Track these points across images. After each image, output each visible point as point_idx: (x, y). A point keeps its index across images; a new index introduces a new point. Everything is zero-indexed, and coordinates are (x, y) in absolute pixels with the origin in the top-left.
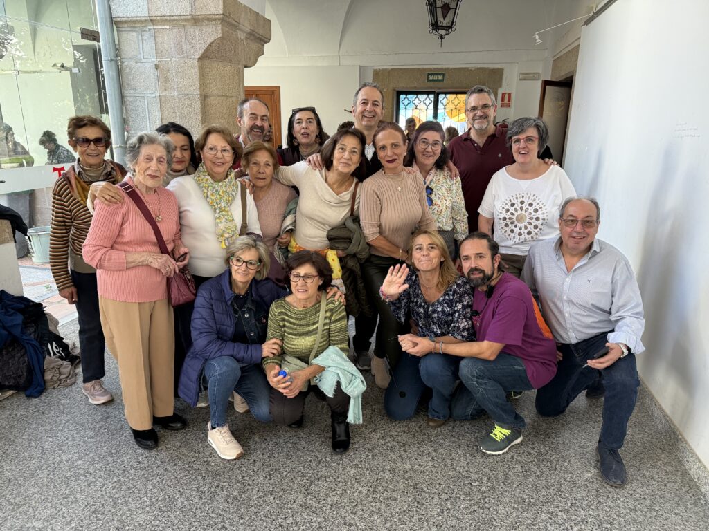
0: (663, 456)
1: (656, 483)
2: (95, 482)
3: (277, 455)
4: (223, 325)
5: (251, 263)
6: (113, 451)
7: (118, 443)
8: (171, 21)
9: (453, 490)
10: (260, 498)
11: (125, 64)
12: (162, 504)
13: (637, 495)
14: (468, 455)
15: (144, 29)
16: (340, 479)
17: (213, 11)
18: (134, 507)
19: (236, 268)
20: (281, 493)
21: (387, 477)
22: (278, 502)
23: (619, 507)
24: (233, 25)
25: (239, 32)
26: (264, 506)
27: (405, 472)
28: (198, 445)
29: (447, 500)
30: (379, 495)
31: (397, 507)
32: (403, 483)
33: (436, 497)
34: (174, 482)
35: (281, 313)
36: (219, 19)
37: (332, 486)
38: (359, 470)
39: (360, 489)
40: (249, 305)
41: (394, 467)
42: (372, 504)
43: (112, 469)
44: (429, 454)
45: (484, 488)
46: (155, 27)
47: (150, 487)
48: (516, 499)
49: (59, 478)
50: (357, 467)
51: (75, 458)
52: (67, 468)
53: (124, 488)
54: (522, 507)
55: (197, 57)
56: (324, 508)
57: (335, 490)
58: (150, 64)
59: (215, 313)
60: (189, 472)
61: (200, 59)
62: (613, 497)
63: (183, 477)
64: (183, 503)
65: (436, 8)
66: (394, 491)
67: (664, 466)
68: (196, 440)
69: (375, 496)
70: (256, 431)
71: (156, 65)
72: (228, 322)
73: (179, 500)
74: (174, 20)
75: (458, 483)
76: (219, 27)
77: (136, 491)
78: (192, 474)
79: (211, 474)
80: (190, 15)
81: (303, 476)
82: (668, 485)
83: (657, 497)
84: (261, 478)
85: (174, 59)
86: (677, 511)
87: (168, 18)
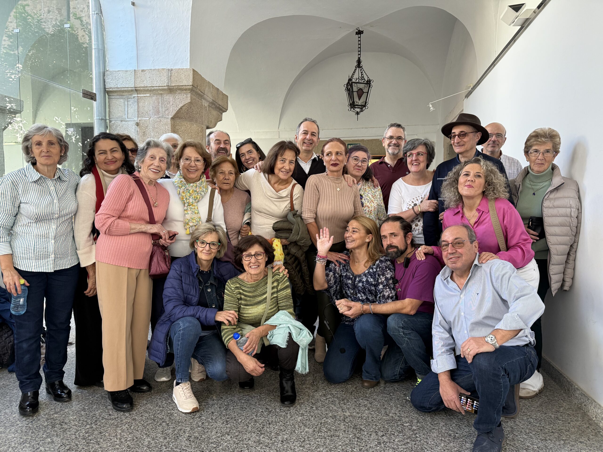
0: (565, 404)
1: (561, 422)
2: (70, 428)
3: (232, 408)
4: (189, 294)
5: (213, 244)
6: (86, 408)
7: (91, 402)
8: (152, 91)
9: (388, 429)
10: (219, 437)
11: (113, 122)
12: (131, 443)
13: (546, 430)
14: (399, 406)
15: (130, 97)
16: (288, 423)
17: (185, 83)
18: (105, 445)
19: (201, 249)
20: (237, 434)
21: (330, 421)
22: (235, 440)
23: (532, 438)
24: (199, 95)
25: (204, 101)
26: (222, 443)
27: (345, 418)
28: (162, 402)
29: (383, 435)
30: (323, 434)
31: (340, 442)
32: (344, 425)
33: (374, 434)
34: (141, 428)
35: (237, 288)
36: (189, 89)
37: (282, 428)
38: (305, 417)
39: (307, 430)
40: (212, 281)
41: (336, 415)
42: (318, 440)
43: (86, 419)
44: (365, 405)
45: (414, 428)
46: (138, 95)
47: (120, 431)
48: (443, 434)
49: (37, 427)
50: (302, 415)
51: (51, 413)
52: (45, 420)
53: (96, 432)
54: (449, 440)
55: (170, 117)
56: (276, 443)
57: (285, 431)
58: (132, 122)
59: (183, 284)
60: (154, 421)
61: (172, 118)
62: (525, 432)
63: (149, 424)
64: (149, 442)
65: (353, 92)
66: (336, 430)
67: (566, 411)
68: (160, 399)
69: (320, 434)
70: (213, 392)
71: (137, 123)
72: (193, 292)
73: (146, 440)
74: (154, 90)
75: (391, 424)
76: (189, 95)
77: (107, 434)
78: (157, 422)
79: (174, 422)
80: (167, 86)
81: (256, 421)
82: (571, 423)
83: (563, 431)
84: (219, 424)
85: (152, 119)
86: (581, 440)
87: (149, 88)
